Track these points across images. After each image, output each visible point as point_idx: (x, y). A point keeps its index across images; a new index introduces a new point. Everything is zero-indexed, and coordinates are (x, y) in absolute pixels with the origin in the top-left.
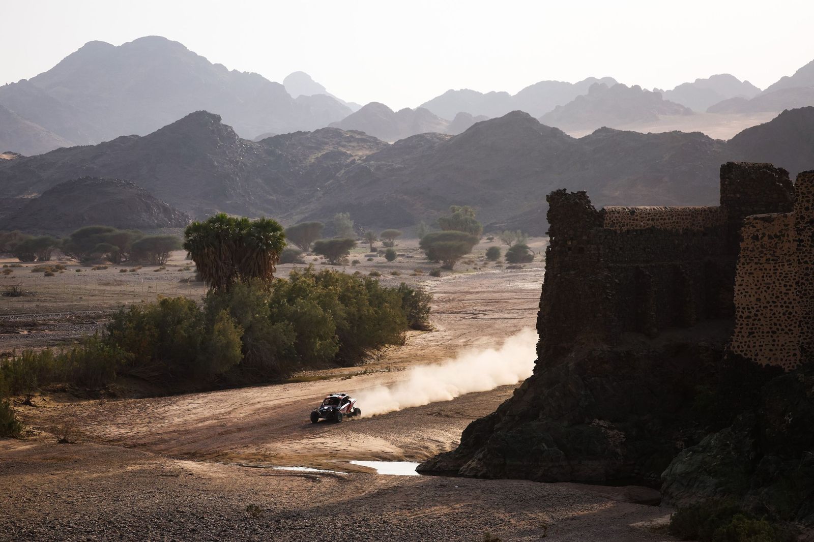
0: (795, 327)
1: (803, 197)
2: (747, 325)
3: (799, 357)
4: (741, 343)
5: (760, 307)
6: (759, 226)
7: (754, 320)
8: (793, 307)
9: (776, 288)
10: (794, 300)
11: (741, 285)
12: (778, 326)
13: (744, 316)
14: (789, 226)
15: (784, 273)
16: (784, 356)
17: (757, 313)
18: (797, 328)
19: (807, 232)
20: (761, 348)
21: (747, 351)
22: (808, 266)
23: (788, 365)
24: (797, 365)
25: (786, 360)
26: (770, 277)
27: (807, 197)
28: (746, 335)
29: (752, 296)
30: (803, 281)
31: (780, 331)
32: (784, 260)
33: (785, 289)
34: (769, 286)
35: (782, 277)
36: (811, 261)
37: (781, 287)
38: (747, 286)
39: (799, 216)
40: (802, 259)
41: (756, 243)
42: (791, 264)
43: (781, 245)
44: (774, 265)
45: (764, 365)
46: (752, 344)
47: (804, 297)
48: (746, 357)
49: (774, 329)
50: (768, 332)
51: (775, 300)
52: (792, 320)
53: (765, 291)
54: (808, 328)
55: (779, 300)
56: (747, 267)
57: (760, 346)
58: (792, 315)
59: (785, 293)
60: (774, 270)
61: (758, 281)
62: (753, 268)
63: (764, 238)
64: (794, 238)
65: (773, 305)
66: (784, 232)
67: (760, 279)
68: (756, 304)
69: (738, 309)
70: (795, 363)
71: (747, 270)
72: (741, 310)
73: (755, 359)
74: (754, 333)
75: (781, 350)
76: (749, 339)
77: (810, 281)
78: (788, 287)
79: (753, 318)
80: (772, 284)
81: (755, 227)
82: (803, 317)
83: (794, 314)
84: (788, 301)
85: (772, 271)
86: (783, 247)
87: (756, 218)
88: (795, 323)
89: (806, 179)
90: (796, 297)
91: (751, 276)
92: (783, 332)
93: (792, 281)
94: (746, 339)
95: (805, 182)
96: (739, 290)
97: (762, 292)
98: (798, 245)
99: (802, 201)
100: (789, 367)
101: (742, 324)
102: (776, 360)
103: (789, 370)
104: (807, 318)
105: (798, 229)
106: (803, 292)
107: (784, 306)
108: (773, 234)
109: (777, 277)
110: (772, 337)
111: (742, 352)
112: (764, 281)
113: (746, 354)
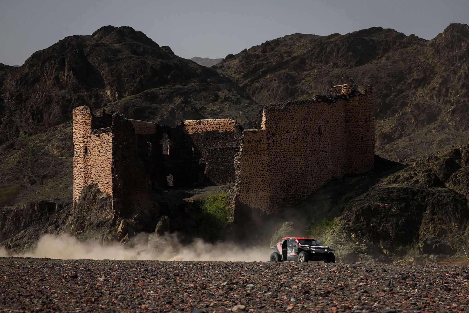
0: (267, 188)
1: (269, 122)
2: (246, 187)
3: (269, 203)
4: (243, 196)
5: (251, 177)
6: (251, 135)
7: (249, 184)
8: (266, 178)
9: (258, 168)
10: (267, 174)
11: (243, 166)
12: (259, 188)
13: (245, 182)
14: (264, 136)
15: (261, 160)
16: (262, 203)
17: (250, 181)
18: (268, 188)
19: (271, 139)
21: (246, 200)
22: (272, 156)
23: (264, 207)
24: (268, 207)
25: (263, 205)
26: (256, 162)
27: (270, 121)
28: (246, 192)
29: (248, 172)
30: (270, 164)
31: (259, 190)
32: (262, 154)
33: (262, 168)
35: (261, 162)
36: (273, 154)
37: (260, 167)
38: (246, 166)
39: (267, 131)
40: (270, 153)
41: (250, 144)
42: (265, 156)
43: (260, 146)
44: (257, 156)
45: (253, 208)
46: (248, 197)
47: (271, 172)
48: (245, 204)
49: (257, 189)
50: (255, 191)
51: (257, 174)
52: (266, 184)
53: (253, 169)
54: (273, 188)
55: (259, 174)
56: (246, 157)
57: (251, 198)
59: (262, 171)
60: (257, 158)
61: (250, 164)
62: (248, 157)
64: (266, 142)
65: (257, 176)
66: (261, 139)
67: (251, 163)
68: (249, 176)
72: (243, 179)
73: (249, 205)
74: (248, 191)
75: (260, 200)
76: (247, 194)
77: (273, 164)
78: (264, 167)
79: (248, 183)
80: (256, 166)
81: (249, 136)
82: (270, 183)
83: (266, 181)
84: (263, 175)
85: (256, 159)
87: (249, 131)
88: (267, 186)
89: (270, 112)
90: (267, 172)
91: (248, 161)
93: (265, 164)
94: (245, 194)
95: (269, 114)
96: (242, 169)
98: (268, 146)
99: (269, 124)
100: (264, 208)
101: (244, 187)
102: (258, 205)
103: (265, 210)
104: (272, 184)
105: (268, 138)
106: (270, 170)
107: (262, 177)
108: (256, 140)
109: (258, 162)
110: (256, 193)
111: (244, 201)
112: (253, 164)
113: (245, 202)
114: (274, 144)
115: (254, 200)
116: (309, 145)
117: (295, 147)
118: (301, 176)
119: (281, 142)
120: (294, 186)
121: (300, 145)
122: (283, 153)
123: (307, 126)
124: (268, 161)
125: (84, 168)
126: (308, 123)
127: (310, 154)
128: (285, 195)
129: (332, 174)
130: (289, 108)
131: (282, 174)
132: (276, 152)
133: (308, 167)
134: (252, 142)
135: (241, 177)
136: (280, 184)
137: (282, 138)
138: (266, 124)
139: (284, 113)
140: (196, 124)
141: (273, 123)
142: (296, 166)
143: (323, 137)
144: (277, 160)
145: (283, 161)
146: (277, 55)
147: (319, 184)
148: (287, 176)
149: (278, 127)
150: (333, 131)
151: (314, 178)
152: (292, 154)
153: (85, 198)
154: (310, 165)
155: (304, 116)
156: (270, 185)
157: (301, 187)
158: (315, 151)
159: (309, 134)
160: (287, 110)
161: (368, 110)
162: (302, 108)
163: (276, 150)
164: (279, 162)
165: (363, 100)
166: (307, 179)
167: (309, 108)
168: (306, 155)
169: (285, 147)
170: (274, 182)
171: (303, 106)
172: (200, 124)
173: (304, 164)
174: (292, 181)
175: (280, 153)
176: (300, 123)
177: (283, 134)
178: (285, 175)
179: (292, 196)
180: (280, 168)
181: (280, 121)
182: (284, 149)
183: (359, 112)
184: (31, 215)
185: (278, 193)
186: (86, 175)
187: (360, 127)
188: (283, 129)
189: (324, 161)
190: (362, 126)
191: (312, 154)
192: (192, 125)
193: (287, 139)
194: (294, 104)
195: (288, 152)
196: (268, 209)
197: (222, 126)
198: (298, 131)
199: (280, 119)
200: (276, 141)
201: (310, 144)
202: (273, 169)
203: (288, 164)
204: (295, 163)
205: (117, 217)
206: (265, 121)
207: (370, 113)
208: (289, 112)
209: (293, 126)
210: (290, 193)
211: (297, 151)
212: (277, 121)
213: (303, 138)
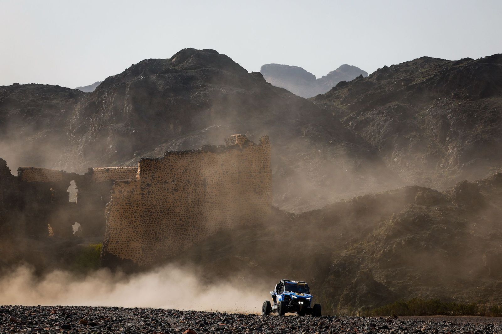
1: (144, 172)
2: (116, 237)
4: (112, 247)
5: (122, 228)
6: (122, 186)
7: (119, 235)
8: (139, 228)
9: (130, 218)
10: (139, 224)
12: (130, 238)
13: (114, 233)
14: (138, 186)
15: (134, 211)
16: (133, 254)
17: (120, 231)
18: (141, 239)
19: (146, 190)
20: (121, 250)
21: (115, 251)
22: (146, 207)
23: (136, 258)
24: (140, 259)
25: (134, 256)
26: (127, 212)
27: (146, 172)
28: (115, 243)
29: (118, 222)
30: (144, 215)
31: (131, 241)
32: (134, 204)
33: (135, 219)
34: (127, 217)
35: (133, 213)
36: (148, 205)
37: (132, 218)
38: (116, 217)
39: (142, 182)
40: (144, 204)
41: (121, 194)
42: (138, 206)
43: (133, 196)
44: (129, 206)
45: (123, 258)
46: (117, 248)
47: (144, 223)
48: (114, 254)
49: (128, 240)
50: (126, 241)
51: (129, 225)
52: (139, 235)
53: (125, 220)
54: (146, 239)
55: (131, 225)
56: (116, 207)
57: (121, 249)
58: (138, 232)
59: (134, 221)
60: (129, 209)
61: (121, 215)
62: (119, 208)
63: (125, 192)
64: (140, 193)
65: (128, 227)
66: (135, 189)
67: (122, 213)
68: (120, 227)
69: (111, 229)
70: (139, 257)
71: (116, 209)
72: (112, 229)
73: (119, 256)
74: (118, 242)
75: (132, 251)
76: (116, 245)
77: (147, 215)
78: (136, 218)
79: (118, 234)
80: (128, 217)
81: (120, 186)
82: (144, 233)
84: (136, 225)
86: (134, 197)
87: (121, 182)
88: (140, 236)
89: (145, 163)
90: (140, 223)
91: (118, 212)
92: (133, 241)
93: (139, 215)
95: (145, 164)
96: (112, 219)
97: (123, 220)
98: (142, 197)
99: (144, 174)
100: (136, 259)
102: (129, 256)
103: (136, 261)
104: (145, 234)
105: (142, 187)
106: (144, 221)
107: (134, 227)
108: (129, 191)
109: (131, 213)
110: (127, 244)
111: (112, 252)
112: (124, 214)
113: (114, 253)
114: (149, 195)
115: (125, 250)
116: (190, 196)
117: (174, 198)
118: (180, 227)
119: (158, 193)
120: (171, 237)
121: (180, 196)
122: (160, 204)
123: (189, 176)
124: (141, 212)
126: (191, 174)
127: (192, 205)
128: (161, 246)
129: (220, 225)
130: (169, 158)
131: (158, 225)
132: (151, 203)
133: (189, 218)
134: (124, 192)
135: (111, 227)
136: (154, 235)
137: (159, 189)
138: (140, 174)
139: (162, 164)
140: (104, 171)
141: (149, 174)
142: (175, 217)
143: (208, 188)
144: (152, 211)
145: (159, 212)
146: (393, 83)
147: (203, 236)
148: (163, 227)
149: (154, 177)
150: (222, 181)
151: (197, 229)
152: (170, 205)
154: (192, 216)
155: (186, 167)
156: (143, 236)
157: (180, 238)
158: (198, 202)
159: (191, 185)
160: (165, 160)
161: (262, 160)
162: (184, 159)
163: (151, 201)
164: (154, 213)
165: (257, 150)
166: (187, 230)
167: (193, 158)
168: (187, 206)
169: (162, 198)
170: (147, 233)
171: (186, 156)
172: (108, 172)
173: (184, 215)
174: (169, 232)
175: (156, 204)
176: (181, 173)
177: (160, 184)
178: (161, 225)
179: (169, 247)
180: (156, 219)
181: (157, 172)
182: (161, 199)
183: (252, 163)
185: (152, 244)
187: (253, 179)
188: (160, 179)
189: (209, 212)
190: (255, 177)
191: (195, 205)
192: (100, 173)
193: (165, 189)
194: (175, 154)
195: (166, 203)
196: (140, 260)
197: (128, 175)
198: (179, 181)
199: (158, 169)
200: (151, 191)
201: (192, 195)
202: (147, 220)
203: (165, 214)
204: (174, 213)
206: (140, 172)
207: (265, 164)
208: (169, 162)
209: (172, 176)
210: (166, 244)
211: (177, 202)
212: (153, 171)
213: (184, 189)
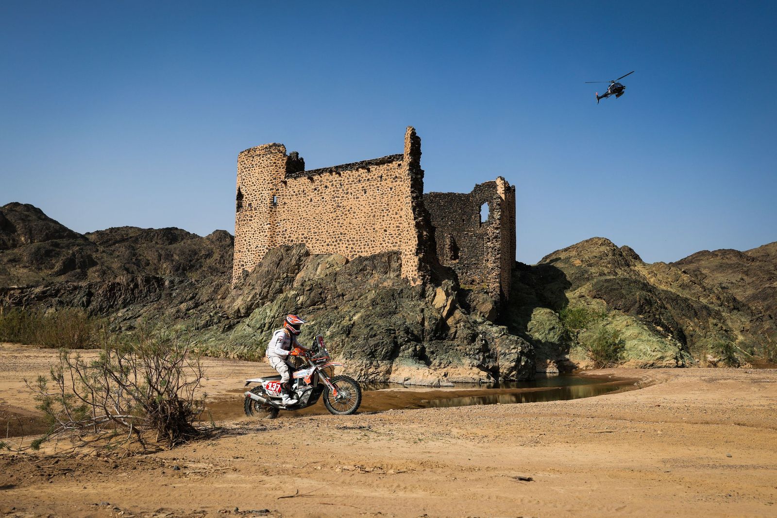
125: (270, 224)
153: (279, 263)
184: (133, 290)
186: (274, 234)
205: (426, 283)
